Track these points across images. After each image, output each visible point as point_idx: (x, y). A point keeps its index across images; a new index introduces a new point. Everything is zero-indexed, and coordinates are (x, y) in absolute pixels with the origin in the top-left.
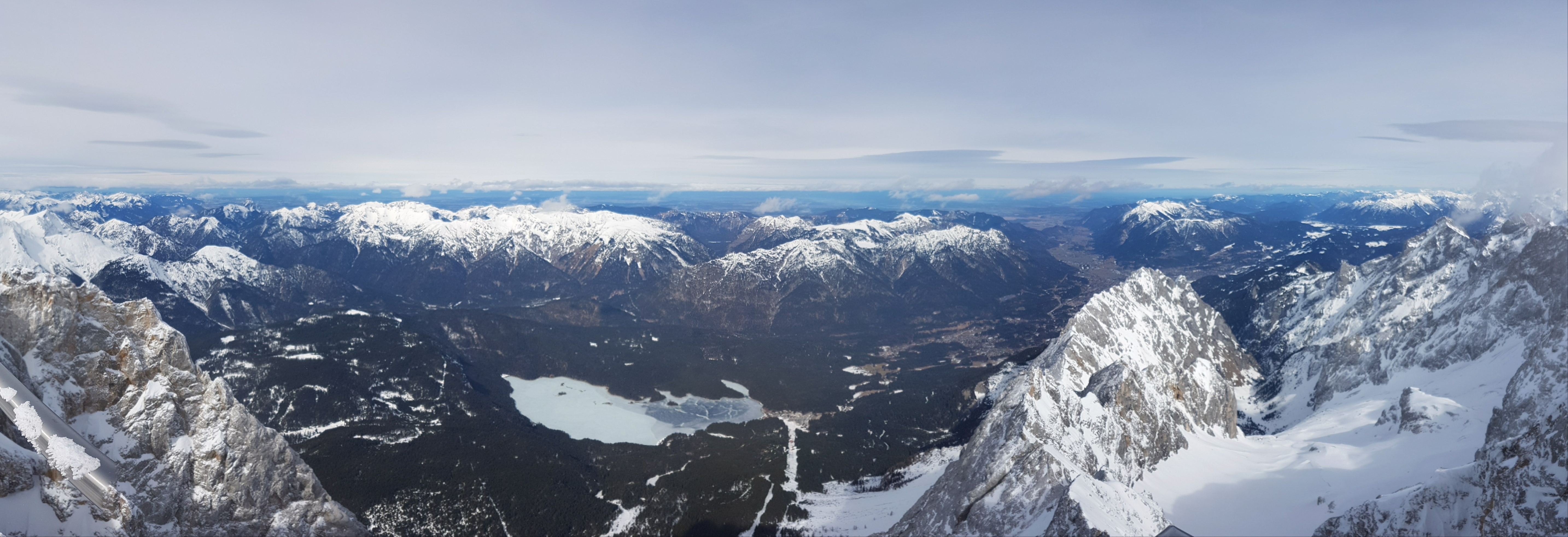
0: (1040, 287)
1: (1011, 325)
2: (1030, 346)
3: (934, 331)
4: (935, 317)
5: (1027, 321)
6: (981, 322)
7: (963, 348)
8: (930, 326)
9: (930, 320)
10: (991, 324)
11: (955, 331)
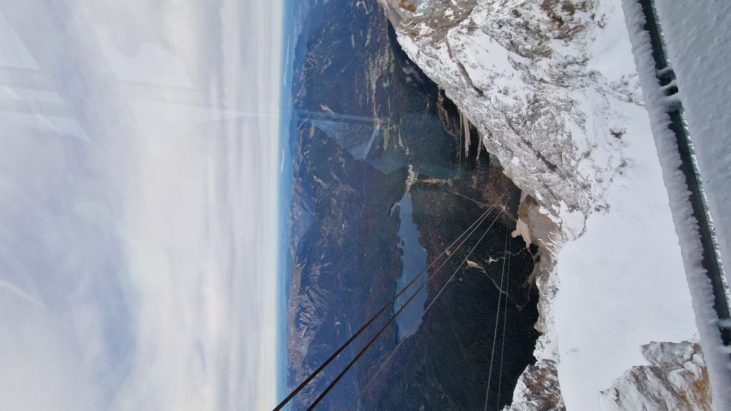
0: (349, 16)
1: (371, 41)
2: (387, 31)
3: (368, 94)
4: (360, 93)
5: (370, 30)
6: (366, 62)
7: (380, 78)
8: (365, 96)
9: (361, 96)
10: (368, 57)
11: (370, 81)
